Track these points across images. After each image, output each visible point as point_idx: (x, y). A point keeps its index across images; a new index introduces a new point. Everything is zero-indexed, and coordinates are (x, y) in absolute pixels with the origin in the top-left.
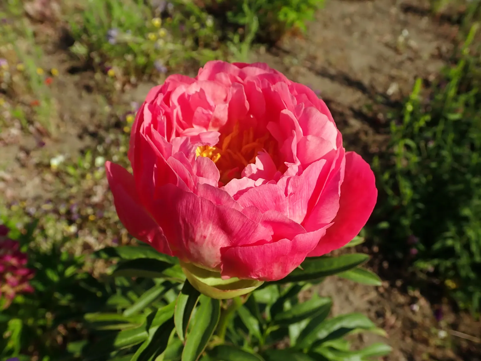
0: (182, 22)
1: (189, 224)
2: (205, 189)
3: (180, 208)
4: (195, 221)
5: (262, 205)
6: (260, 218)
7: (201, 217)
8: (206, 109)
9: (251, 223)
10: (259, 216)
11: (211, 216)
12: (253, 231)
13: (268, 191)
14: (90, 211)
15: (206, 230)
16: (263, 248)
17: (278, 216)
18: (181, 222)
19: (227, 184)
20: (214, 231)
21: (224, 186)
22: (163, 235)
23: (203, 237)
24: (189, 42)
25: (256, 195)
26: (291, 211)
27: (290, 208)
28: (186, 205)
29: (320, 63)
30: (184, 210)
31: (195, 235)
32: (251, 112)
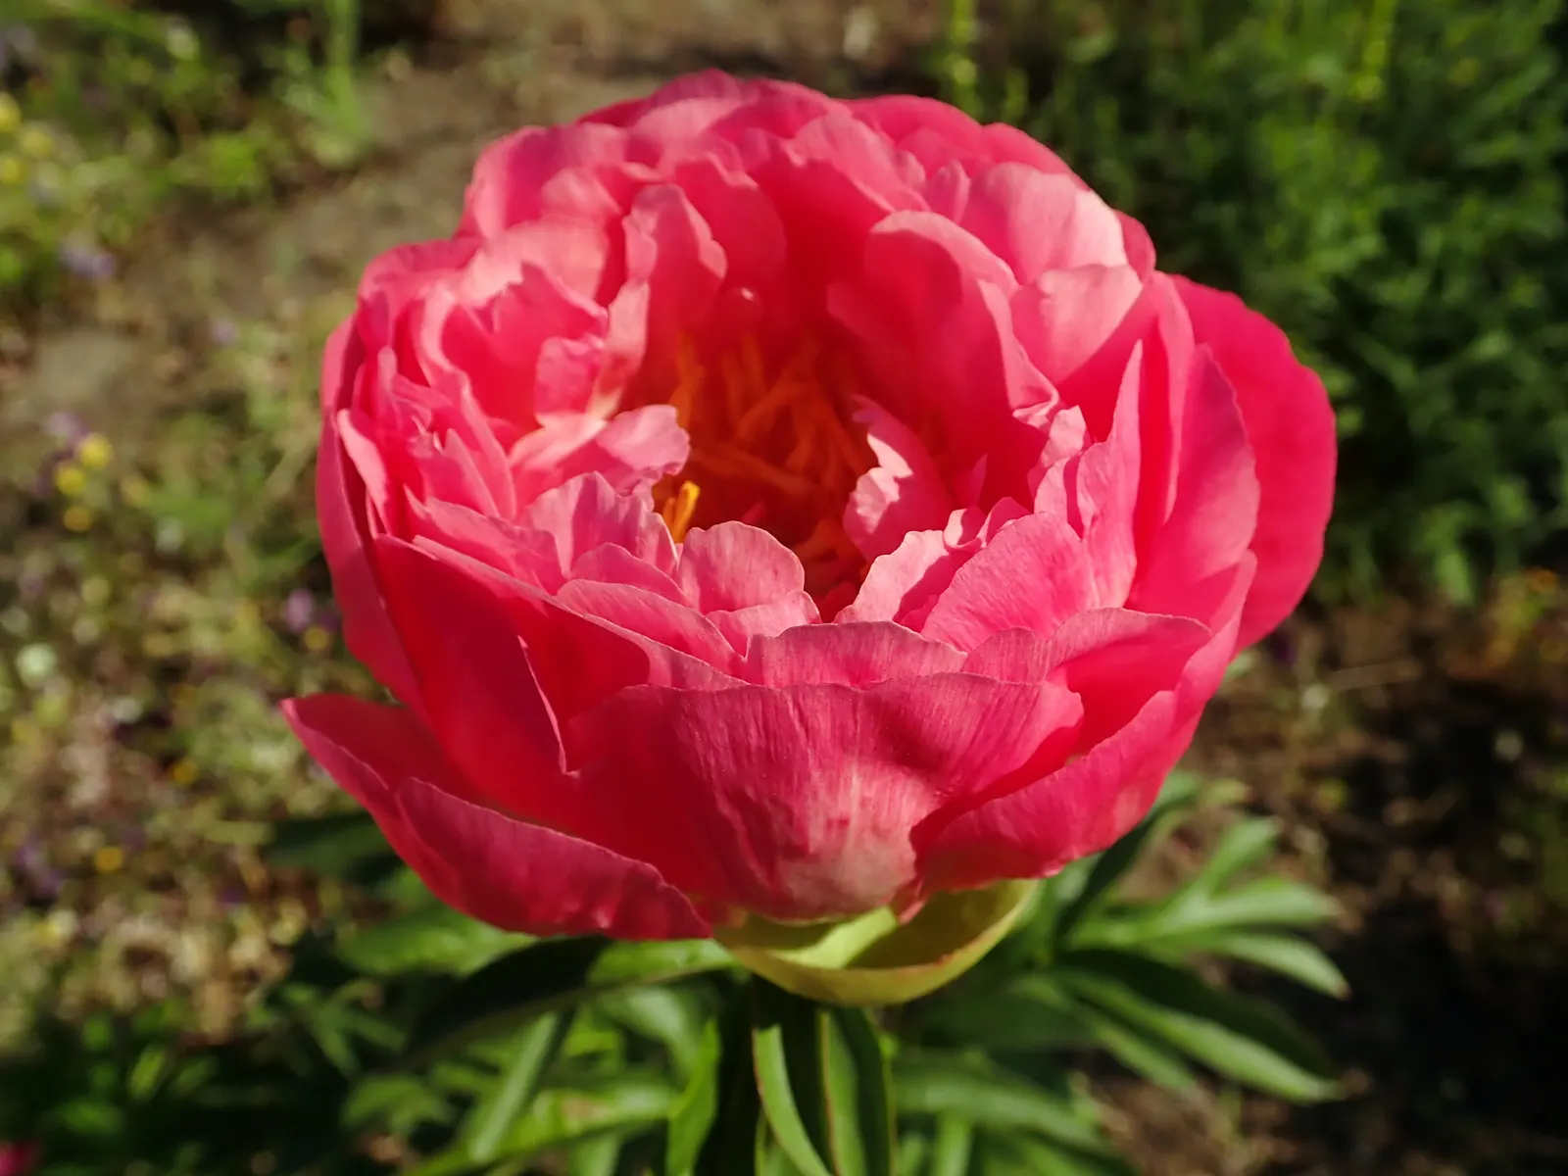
0: (88, 81)
1: (767, 803)
2: (792, 649)
3: (707, 764)
4: (789, 782)
5: (1015, 609)
6: (1041, 662)
7: (811, 761)
8: (574, 335)
9: (1014, 694)
10: (1035, 658)
11: (851, 734)
12: (1025, 717)
13: (1022, 550)
14: (86, 841)
15: (840, 797)
16: (1088, 765)
17: (1105, 624)
18: (725, 808)
19: (861, 591)
20: (870, 786)
21: (852, 602)
22: (663, 884)
23: (835, 825)
24: (144, 139)
25: (987, 584)
26: (1101, 580)
27: (1097, 574)
28: (732, 739)
29: (602, 37)
30: (729, 764)
31: (802, 831)
32: (735, 276)
